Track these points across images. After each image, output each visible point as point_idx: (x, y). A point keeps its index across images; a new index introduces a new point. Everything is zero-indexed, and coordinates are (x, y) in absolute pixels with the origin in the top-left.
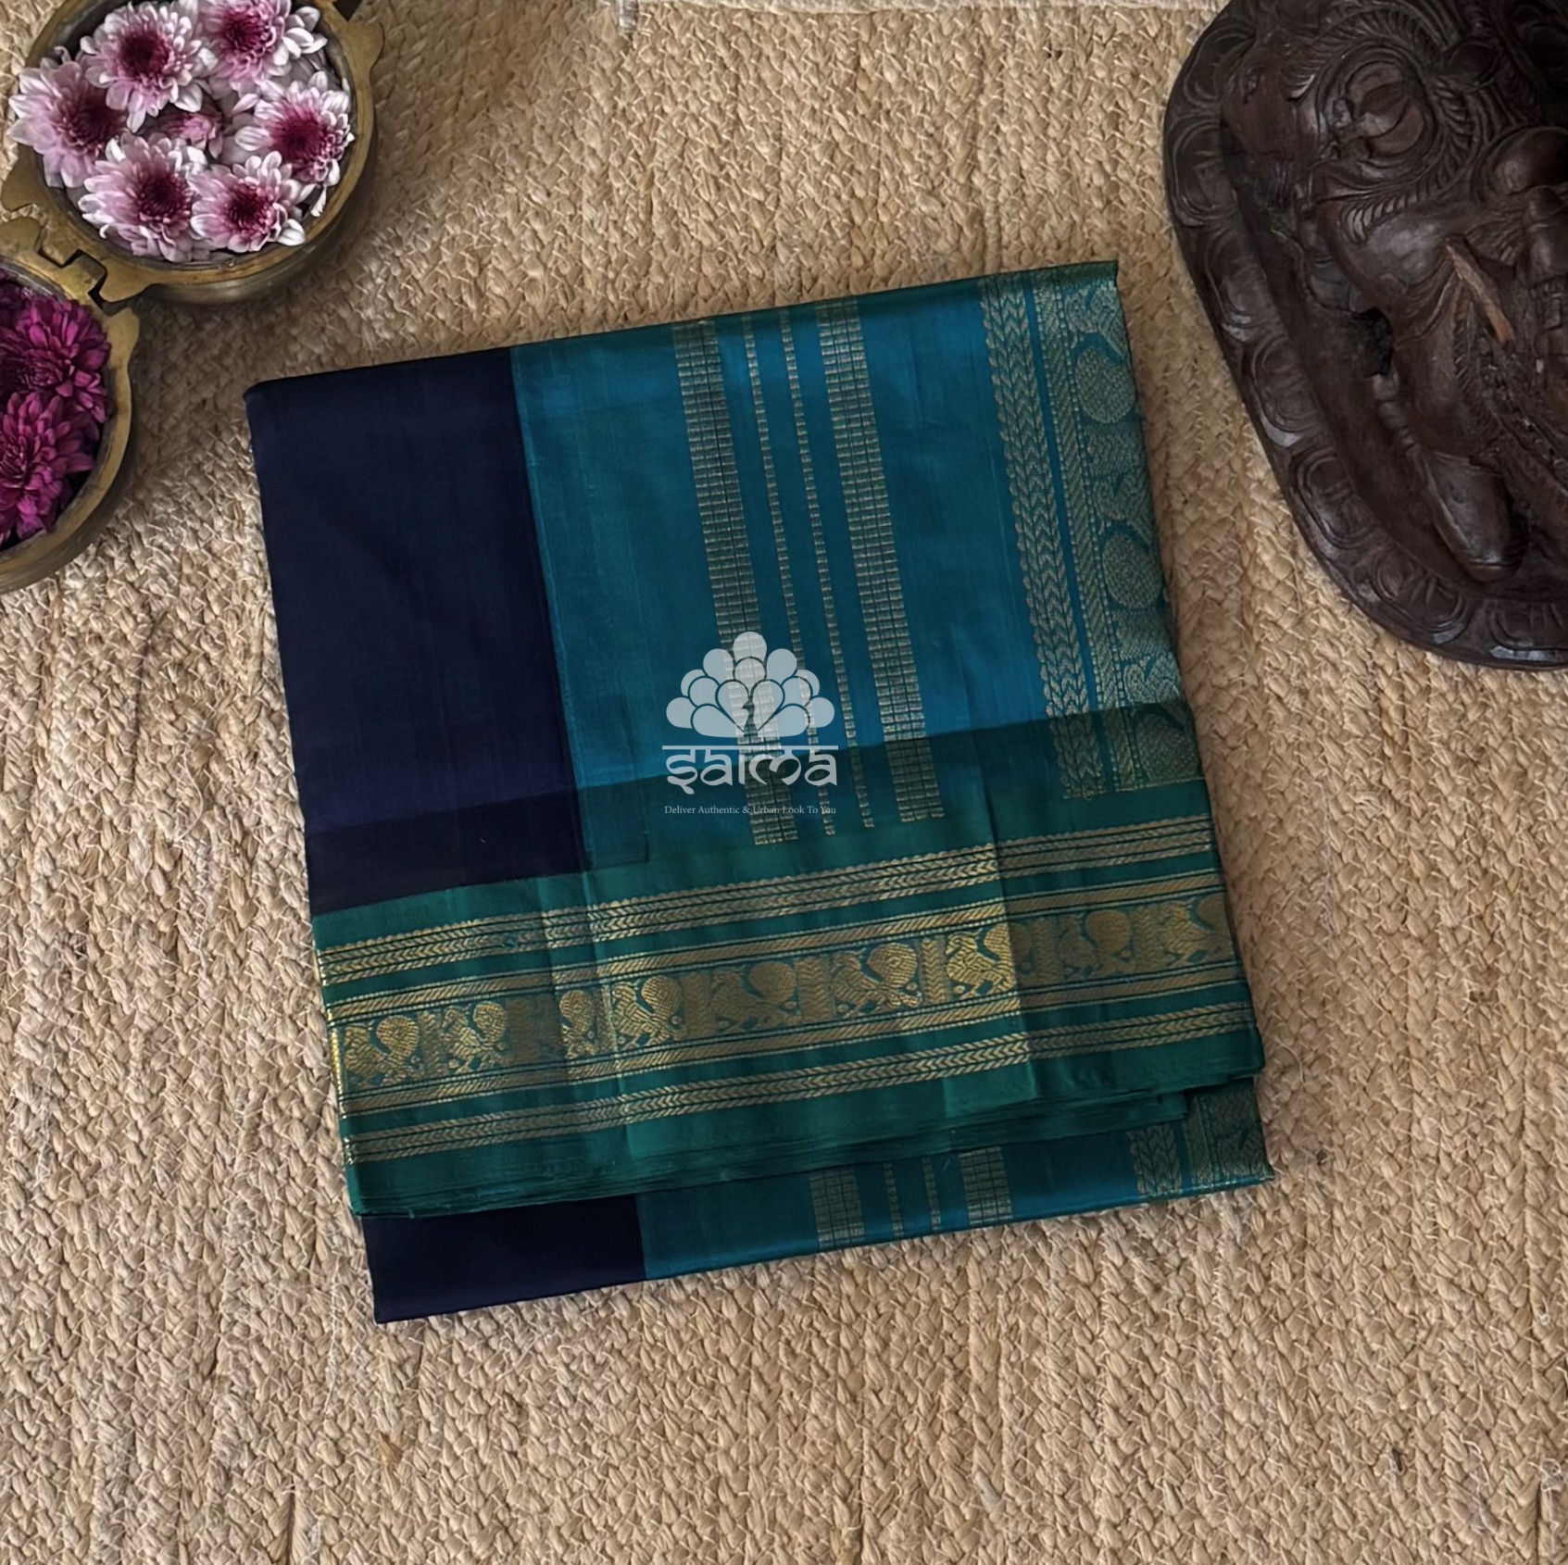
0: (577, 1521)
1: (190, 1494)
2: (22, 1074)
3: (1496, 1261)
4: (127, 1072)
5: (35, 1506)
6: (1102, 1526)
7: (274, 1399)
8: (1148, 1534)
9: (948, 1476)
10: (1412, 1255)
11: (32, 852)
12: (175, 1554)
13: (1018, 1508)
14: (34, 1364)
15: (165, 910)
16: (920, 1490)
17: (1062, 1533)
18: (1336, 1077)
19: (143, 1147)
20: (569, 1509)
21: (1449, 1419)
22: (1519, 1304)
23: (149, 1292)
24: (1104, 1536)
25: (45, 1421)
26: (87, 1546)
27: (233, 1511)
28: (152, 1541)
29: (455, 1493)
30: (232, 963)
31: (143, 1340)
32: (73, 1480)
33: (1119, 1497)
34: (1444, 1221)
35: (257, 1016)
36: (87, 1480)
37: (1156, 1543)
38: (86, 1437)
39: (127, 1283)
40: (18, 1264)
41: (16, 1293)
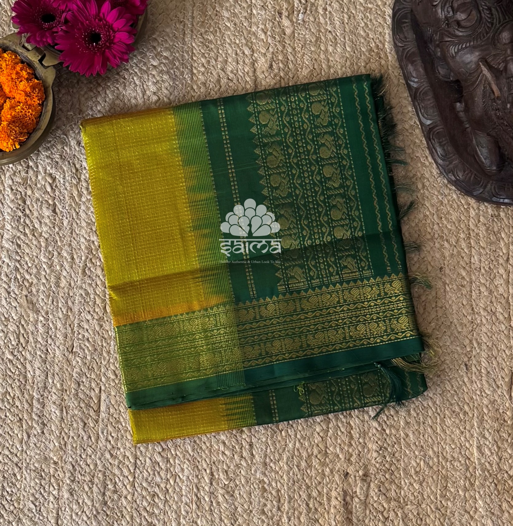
1: (66, 391)
2: (5, 253)
3: (499, 302)
4: (41, 251)
5: (14, 395)
7: (93, 358)
10: (472, 300)
11: (5, 177)
12: (62, 410)
14: (13, 349)
15: (51, 196)
18: (445, 242)
19: (47, 276)
21: (484, 354)
22: (506, 316)
23: (51, 325)
25: (17, 367)
26: (32, 409)
27: (81, 395)
28: (55, 407)
30: (74, 214)
31: (50, 341)
32: (28, 387)
34: (483, 289)
35: (84, 231)
36: (32, 387)
38: (32, 373)
39: (43, 322)
40: (6, 316)
41: (6, 326)
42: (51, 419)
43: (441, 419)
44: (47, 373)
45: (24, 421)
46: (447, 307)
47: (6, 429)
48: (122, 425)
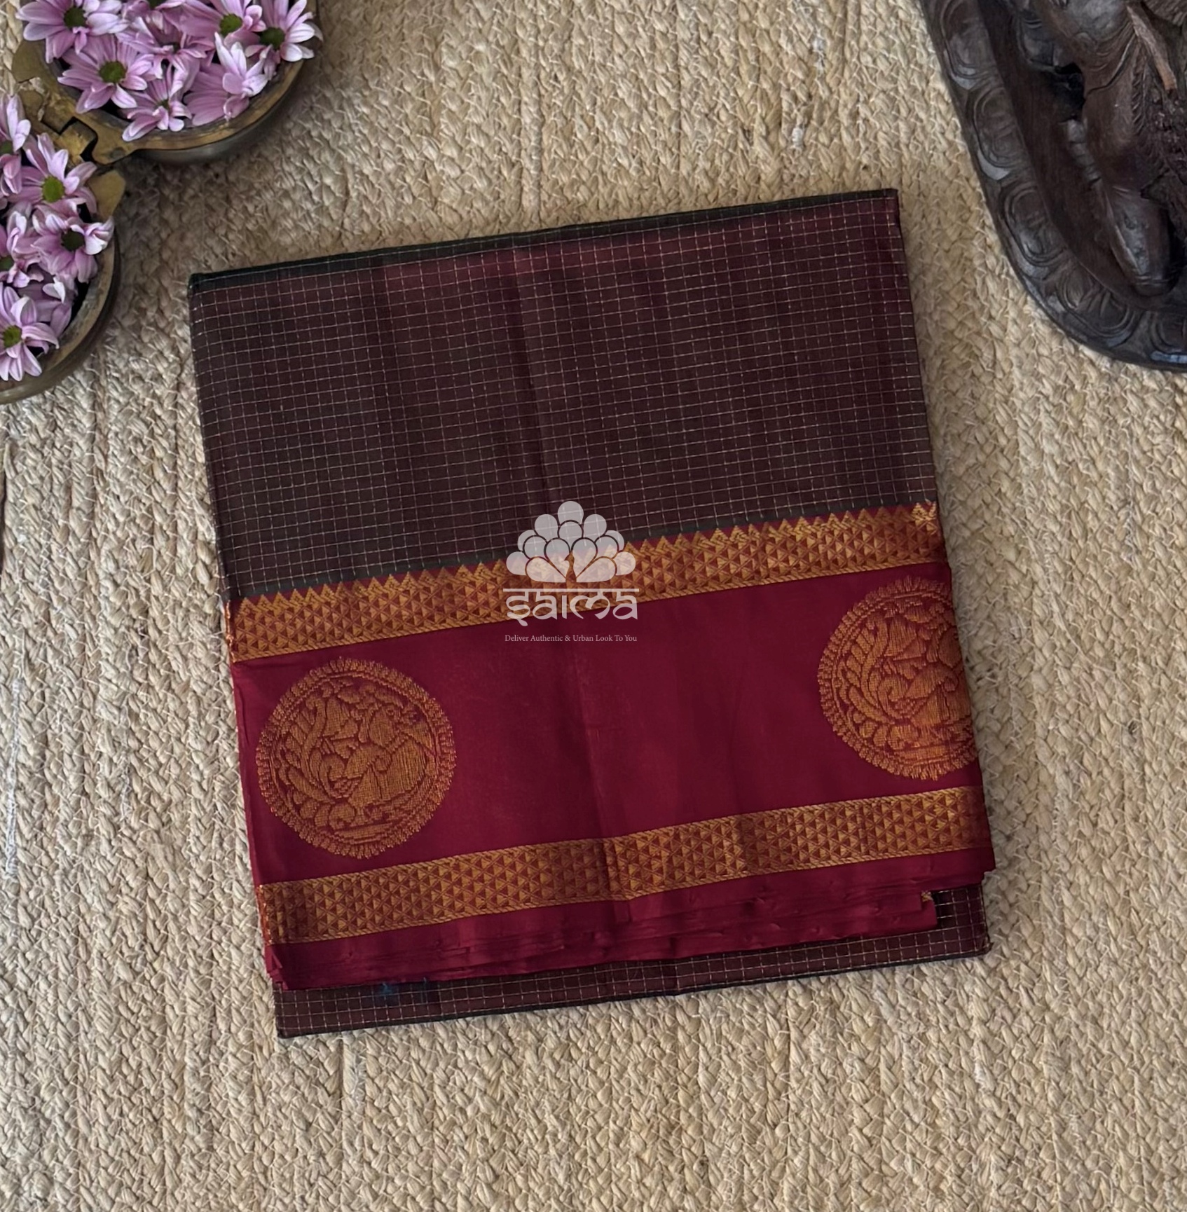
0: (566, 1046)
1: (261, 1048)
2: (103, 733)
4: (188, 725)
5: (140, 1065)
6: (974, 1022)
8: (1009, 1027)
9: (854, 994)
11: (99, 555)
12: (252, 1093)
13: (909, 1014)
14: (131, 958)
16: (833, 1006)
17: (944, 1031)
18: (1141, 663)
19: (204, 783)
20: (558, 1038)
23: (219, 897)
24: (977, 1031)
25: (144, 1000)
26: (182, 1094)
27: (297, 1060)
28: (236, 1087)
29: (467, 1031)
31: (217, 935)
32: (170, 1044)
33: (986, 1000)
36: (180, 1044)
37: (1016, 1032)
38: (177, 1012)
39: (200, 891)
40: (114, 882)
41: (112, 904)
42: (229, 1113)
43: (1142, 1080)
44: (214, 1008)
45: (165, 1123)
46: (1150, 817)
47: (123, 1145)
48: (395, 1124)
